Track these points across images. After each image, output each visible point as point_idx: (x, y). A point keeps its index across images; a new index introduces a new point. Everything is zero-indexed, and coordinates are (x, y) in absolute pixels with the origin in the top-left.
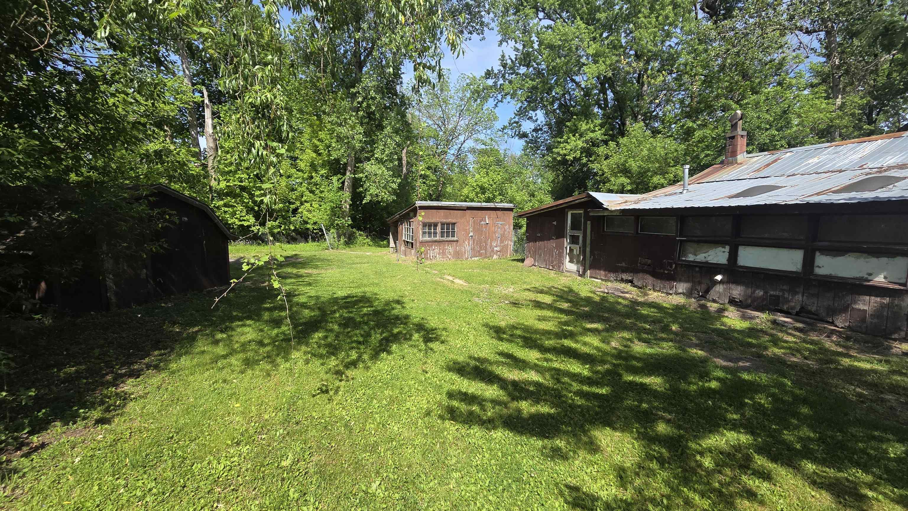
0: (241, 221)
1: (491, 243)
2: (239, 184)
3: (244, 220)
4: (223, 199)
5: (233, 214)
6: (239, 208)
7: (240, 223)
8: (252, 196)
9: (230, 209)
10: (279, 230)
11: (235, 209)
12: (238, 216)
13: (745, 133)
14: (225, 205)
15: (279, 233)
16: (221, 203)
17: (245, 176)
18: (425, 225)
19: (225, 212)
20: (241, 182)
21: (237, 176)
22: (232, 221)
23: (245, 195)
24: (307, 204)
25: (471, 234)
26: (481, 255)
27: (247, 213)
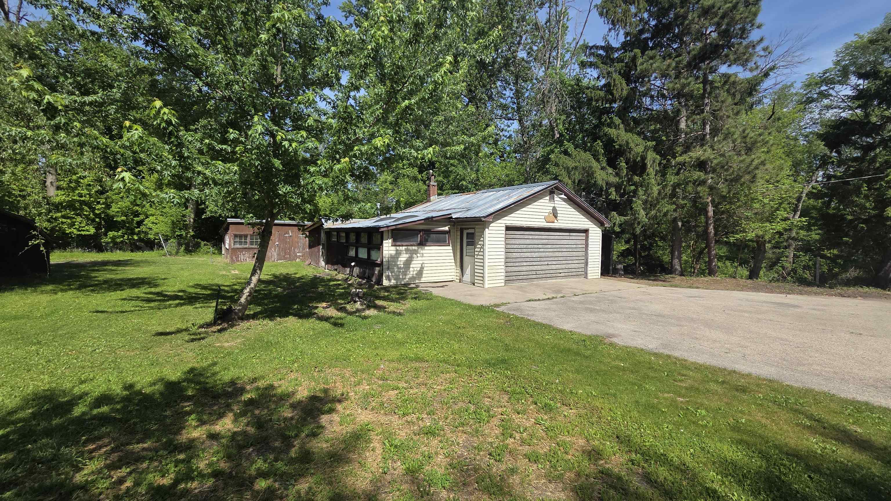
0: (80, 231)
1: (294, 250)
2: (78, 198)
3: (84, 231)
4: (61, 212)
5: (72, 225)
6: (78, 220)
7: (79, 233)
8: (93, 210)
9: (69, 221)
10: (122, 239)
11: (75, 220)
12: (77, 227)
13: (436, 184)
14: (63, 217)
15: (122, 242)
16: (59, 215)
17: (85, 192)
18: (236, 236)
19: (63, 223)
20: (81, 196)
21: (77, 192)
22: (70, 230)
23: (86, 208)
24: (151, 218)
25: (277, 243)
26: (285, 259)
27: (87, 225)
